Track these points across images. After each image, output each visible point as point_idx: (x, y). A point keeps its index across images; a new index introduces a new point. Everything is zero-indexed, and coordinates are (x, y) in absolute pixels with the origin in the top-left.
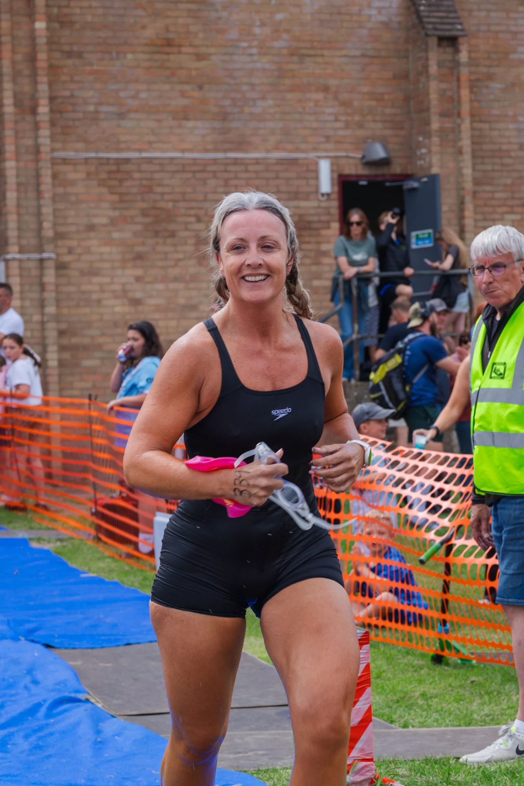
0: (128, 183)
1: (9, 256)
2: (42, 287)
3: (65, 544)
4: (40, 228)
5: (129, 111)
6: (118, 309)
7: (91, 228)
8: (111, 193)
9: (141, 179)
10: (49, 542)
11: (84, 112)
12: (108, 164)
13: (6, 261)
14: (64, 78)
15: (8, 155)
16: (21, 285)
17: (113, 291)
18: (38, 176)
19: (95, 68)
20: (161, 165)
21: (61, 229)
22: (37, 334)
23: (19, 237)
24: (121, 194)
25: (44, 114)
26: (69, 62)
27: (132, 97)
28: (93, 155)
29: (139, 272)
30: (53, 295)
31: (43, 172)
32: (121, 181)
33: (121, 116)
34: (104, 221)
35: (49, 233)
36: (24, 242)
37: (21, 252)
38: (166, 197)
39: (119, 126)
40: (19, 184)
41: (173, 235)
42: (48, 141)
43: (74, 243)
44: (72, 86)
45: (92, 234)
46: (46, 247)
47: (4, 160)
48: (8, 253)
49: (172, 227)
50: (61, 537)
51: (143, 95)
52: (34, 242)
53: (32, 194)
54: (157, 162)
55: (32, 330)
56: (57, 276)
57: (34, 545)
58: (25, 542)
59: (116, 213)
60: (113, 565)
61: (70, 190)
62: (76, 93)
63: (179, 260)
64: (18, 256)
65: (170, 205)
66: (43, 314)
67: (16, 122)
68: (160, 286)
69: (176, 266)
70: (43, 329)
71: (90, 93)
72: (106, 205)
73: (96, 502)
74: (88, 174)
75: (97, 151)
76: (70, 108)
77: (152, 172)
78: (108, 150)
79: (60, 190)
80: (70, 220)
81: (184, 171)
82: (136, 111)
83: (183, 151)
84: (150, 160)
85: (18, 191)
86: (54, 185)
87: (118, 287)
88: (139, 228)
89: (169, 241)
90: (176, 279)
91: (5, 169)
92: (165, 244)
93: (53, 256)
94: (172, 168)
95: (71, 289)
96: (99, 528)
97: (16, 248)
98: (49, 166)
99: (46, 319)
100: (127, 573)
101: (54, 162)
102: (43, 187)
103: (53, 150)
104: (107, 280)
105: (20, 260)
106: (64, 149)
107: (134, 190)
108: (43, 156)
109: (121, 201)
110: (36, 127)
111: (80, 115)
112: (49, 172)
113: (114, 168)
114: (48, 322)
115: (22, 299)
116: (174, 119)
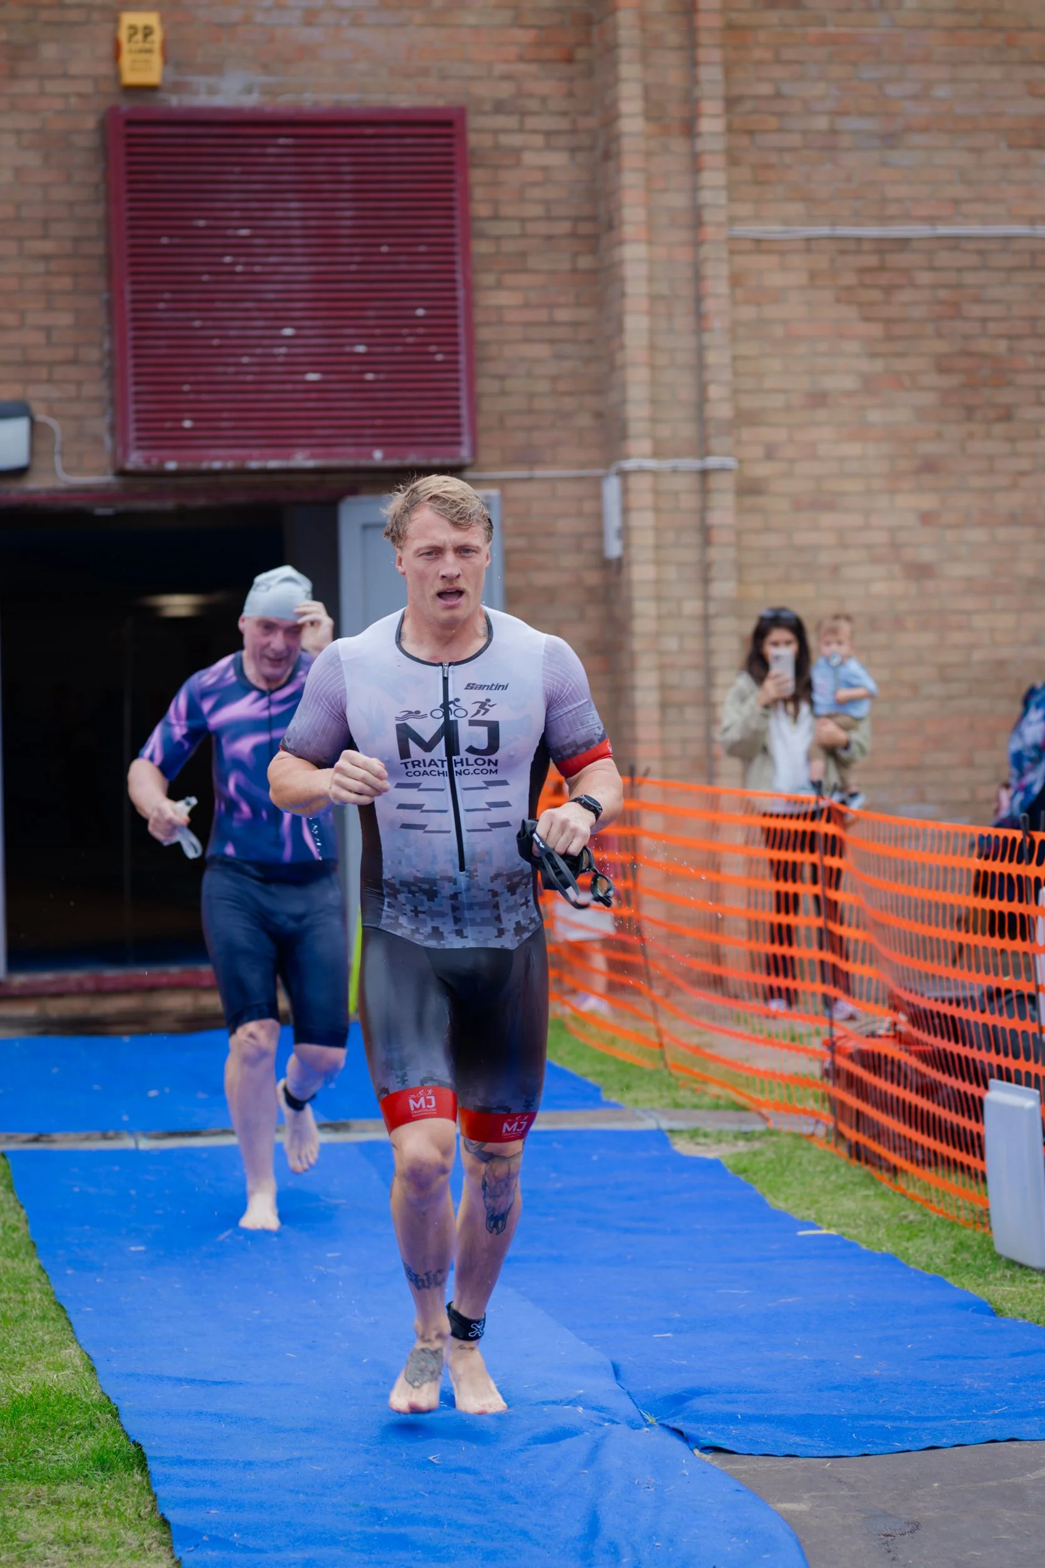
0: (904, 296)
1: (629, 464)
2: (706, 533)
3: (757, 1145)
4: (702, 400)
5: (909, 129)
6: (878, 588)
7: (818, 399)
8: (867, 319)
9: (935, 287)
10: (720, 1142)
11: (805, 133)
12: (859, 252)
13: (624, 474)
14: (758, 54)
15: (629, 230)
16: (657, 530)
17: (869, 547)
18: (698, 278)
19: (831, 29)
20: (981, 252)
21: (747, 402)
22: (693, 644)
23: (654, 420)
24: (888, 321)
25: (714, 134)
26: (772, 17)
27: (915, 98)
28: (824, 231)
29: (928, 502)
30: (731, 553)
31: (709, 270)
32: (889, 290)
33: (890, 140)
34: (849, 383)
35: (720, 409)
36: (664, 431)
37: (656, 454)
38: (992, 327)
39: (884, 164)
40: (653, 298)
41: (1007, 415)
42: (722, 198)
43: (778, 435)
44: (778, 72)
45: (821, 414)
46: (715, 443)
47: (621, 243)
48: (627, 457)
49: (1005, 397)
50: (746, 1128)
51: (941, 92)
52: (687, 431)
53: (683, 321)
54: (971, 246)
55: (681, 636)
56: (741, 511)
57: (683, 1147)
58: (660, 1137)
59: (878, 365)
60: (877, 1206)
61: (770, 311)
62: (786, 89)
63: (1022, 474)
64: (651, 464)
65: (1002, 346)
66: (706, 598)
67: (649, 154)
68: (977, 535)
69: (1014, 487)
70: (707, 634)
71: (819, 89)
72: (852, 346)
73: (832, 1046)
74: (813, 275)
75: (834, 222)
76: (773, 123)
77: (959, 270)
78: (858, 218)
79: (748, 313)
80: (769, 383)
81: (1034, 268)
82: (925, 130)
83: (1032, 221)
84: (954, 243)
85: (651, 313)
86: (734, 303)
87: (880, 537)
88: (927, 399)
89: (999, 429)
90: (1013, 519)
91: (621, 263)
92: (988, 436)
93: (730, 462)
94: (1007, 261)
95: (772, 540)
96: (839, 1109)
97: (645, 446)
98: (724, 254)
99: (713, 609)
100: (913, 1230)
101: (735, 247)
102: (710, 305)
103: (732, 220)
104: (855, 519)
105: (655, 473)
106: (757, 218)
107: (919, 312)
108: (710, 232)
109: (889, 338)
110: (695, 165)
111: (795, 140)
112: (724, 270)
113: (872, 260)
114: (717, 616)
115: (658, 563)
116: (1011, 146)
